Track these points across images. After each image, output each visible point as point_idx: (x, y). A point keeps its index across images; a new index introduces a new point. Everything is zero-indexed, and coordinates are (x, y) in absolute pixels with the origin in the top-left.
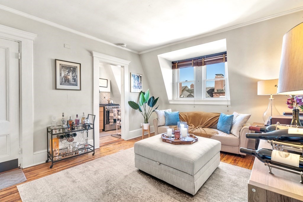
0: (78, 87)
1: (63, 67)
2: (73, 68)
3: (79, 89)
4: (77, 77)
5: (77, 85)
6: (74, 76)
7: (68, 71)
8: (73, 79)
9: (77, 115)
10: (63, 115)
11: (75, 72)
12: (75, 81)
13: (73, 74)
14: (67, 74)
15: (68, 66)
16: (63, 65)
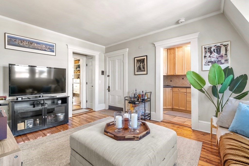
0: (145, 73)
1: (138, 61)
2: (142, 60)
3: (146, 73)
4: (145, 66)
5: (145, 71)
6: (144, 65)
7: (140, 63)
8: (143, 67)
9: (143, 91)
10: (136, 91)
11: (144, 62)
12: (144, 69)
13: (142, 64)
14: (140, 64)
15: (140, 60)
16: (138, 60)
